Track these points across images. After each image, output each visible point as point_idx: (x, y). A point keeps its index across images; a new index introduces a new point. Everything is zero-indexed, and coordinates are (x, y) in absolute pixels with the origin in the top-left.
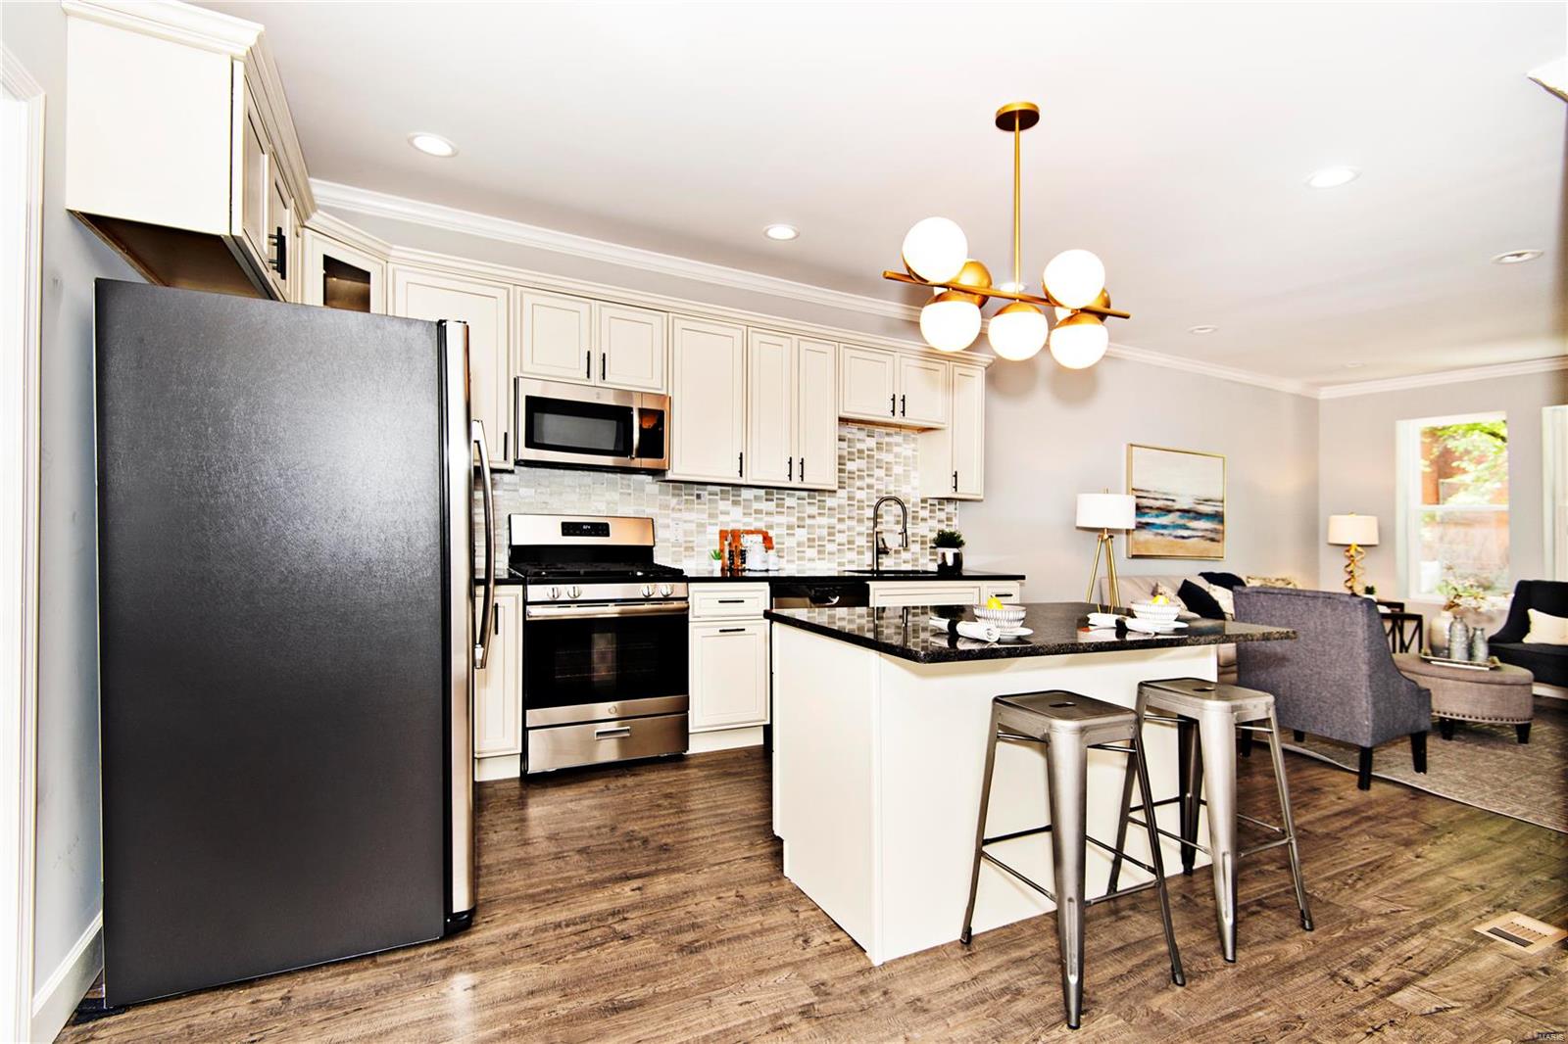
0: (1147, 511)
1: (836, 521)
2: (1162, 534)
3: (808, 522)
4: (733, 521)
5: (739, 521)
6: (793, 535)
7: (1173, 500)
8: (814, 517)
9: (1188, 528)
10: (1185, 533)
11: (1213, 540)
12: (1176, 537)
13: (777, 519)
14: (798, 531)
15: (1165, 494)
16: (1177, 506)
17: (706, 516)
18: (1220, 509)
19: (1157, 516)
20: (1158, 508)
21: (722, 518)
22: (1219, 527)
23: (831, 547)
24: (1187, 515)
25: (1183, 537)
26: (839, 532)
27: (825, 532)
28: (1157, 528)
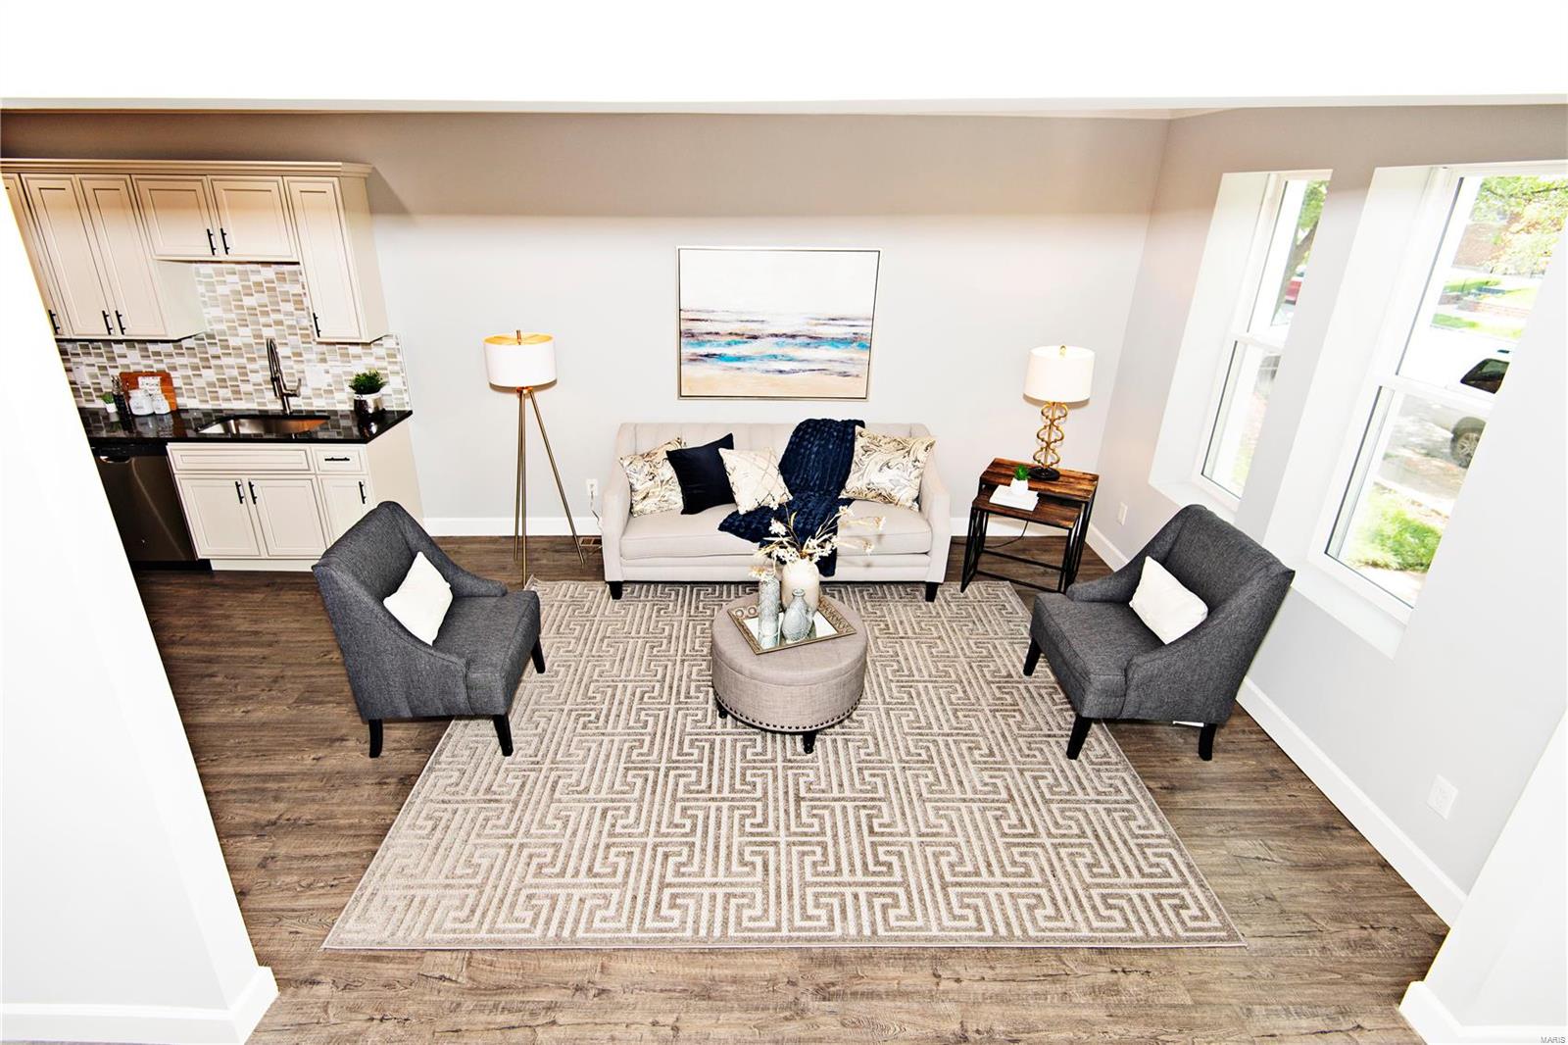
1: (244, 361)
3: (213, 362)
4: (134, 364)
5: (139, 364)
6: (200, 375)
8: (219, 357)
10: (786, 366)
11: (845, 375)
13: (178, 361)
14: (204, 372)
17: (105, 360)
21: (120, 361)
23: (244, 387)
24: (790, 340)
25: (781, 372)
26: (251, 372)
27: (235, 372)
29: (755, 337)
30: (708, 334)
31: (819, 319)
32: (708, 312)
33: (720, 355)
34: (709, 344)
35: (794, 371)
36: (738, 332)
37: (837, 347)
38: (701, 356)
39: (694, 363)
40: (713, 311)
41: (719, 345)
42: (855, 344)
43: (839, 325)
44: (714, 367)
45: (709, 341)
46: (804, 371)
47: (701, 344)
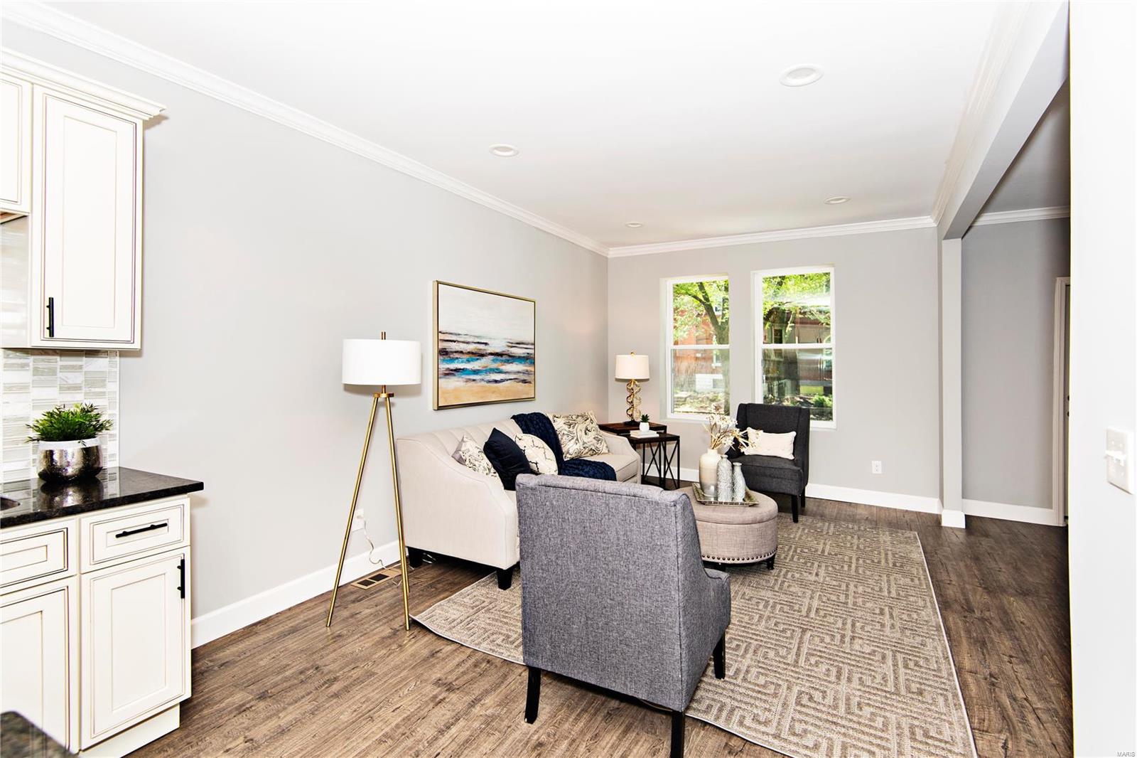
0: (456, 355)
2: (474, 380)
7: (486, 344)
9: (501, 372)
11: (524, 381)
12: (489, 382)
15: (477, 337)
16: (490, 349)
18: (532, 351)
19: (468, 361)
20: (469, 353)
22: (531, 369)
24: (499, 358)
25: (496, 381)
28: (469, 374)
29: (482, 355)
30: (456, 352)
31: (512, 343)
32: (456, 334)
33: (463, 369)
34: (456, 361)
35: (502, 381)
36: (474, 351)
37: (521, 363)
38: (452, 370)
39: (447, 377)
40: (459, 335)
41: (462, 362)
42: (528, 361)
43: (521, 348)
44: (460, 379)
45: (457, 358)
46: (507, 380)
47: (453, 360)
